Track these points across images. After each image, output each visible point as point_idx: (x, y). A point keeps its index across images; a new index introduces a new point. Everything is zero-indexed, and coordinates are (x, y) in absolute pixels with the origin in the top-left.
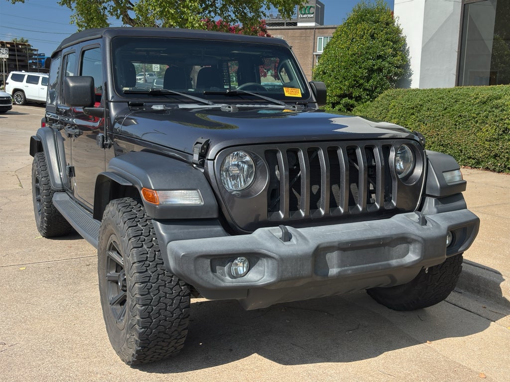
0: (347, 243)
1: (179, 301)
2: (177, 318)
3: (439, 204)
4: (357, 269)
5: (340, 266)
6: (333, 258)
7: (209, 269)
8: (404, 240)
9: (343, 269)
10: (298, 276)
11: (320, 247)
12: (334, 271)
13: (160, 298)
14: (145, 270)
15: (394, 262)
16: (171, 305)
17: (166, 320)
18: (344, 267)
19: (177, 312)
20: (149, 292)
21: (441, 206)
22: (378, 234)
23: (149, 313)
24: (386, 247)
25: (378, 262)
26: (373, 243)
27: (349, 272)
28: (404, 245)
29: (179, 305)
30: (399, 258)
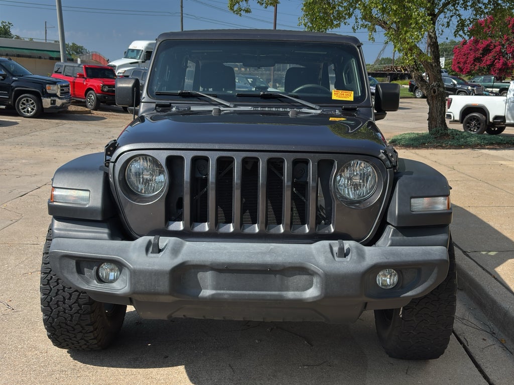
0: (223, 264)
1: (77, 297)
2: (76, 313)
3: (397, 236)
4: (237, 295)
5: (215, 288)
6: (206, 278)
7: (75, 270)
8: (301, 270)
9: (219, 292)
10: (152, 291)
11: (187, 264)
12: (207, 293)
13: (58, 290)
14: (48, 262)
15: (291, 295)
16: (69, 299)
17: (65, 313)
18: (220, 289)
19: (75, 307)
20: (48, 282)
21: (401, 238)
22: (269, 259)
23: (49, 302)
24: (278, 276)
25: (266, 291)
26: (257, 268)
27: (226, 296)
28: (305, 276)
29: (77, 300)
30: (297, 290)
